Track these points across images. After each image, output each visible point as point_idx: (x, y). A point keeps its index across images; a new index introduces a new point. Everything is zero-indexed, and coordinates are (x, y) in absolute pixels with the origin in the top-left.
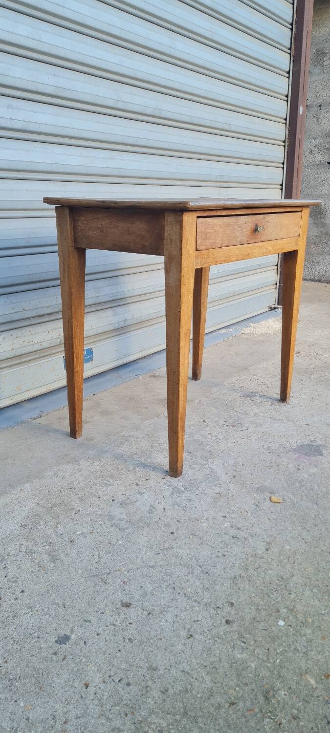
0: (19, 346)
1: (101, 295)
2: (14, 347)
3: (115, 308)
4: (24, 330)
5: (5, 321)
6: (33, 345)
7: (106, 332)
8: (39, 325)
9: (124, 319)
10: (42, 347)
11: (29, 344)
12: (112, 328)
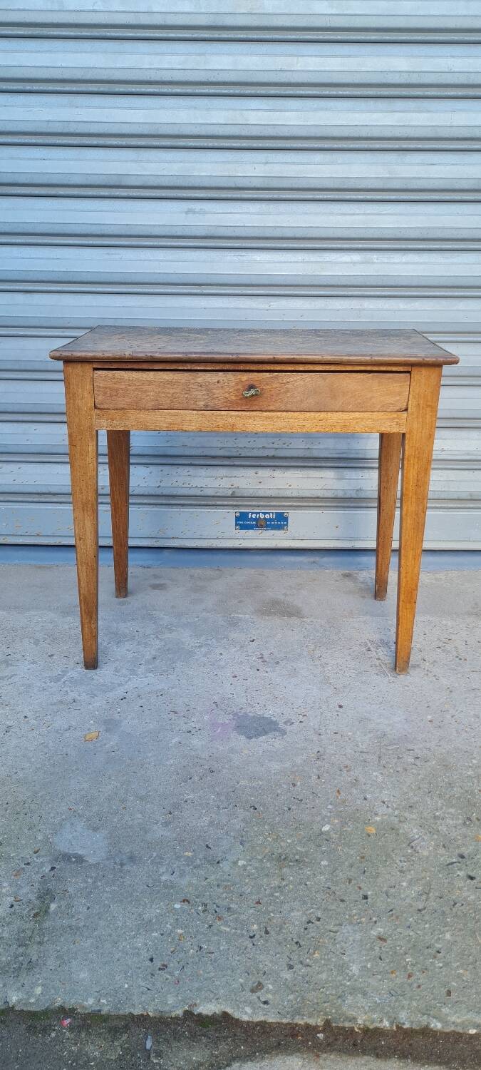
0: (170, 485)
1: (315, 447)
2: (162, 485)
3: (341, 470)
4: (181, 469)
5: (156, 453)
6: (190, 488)
7: (318, 498)
8: (205, 468)
9: (358, 488)
10: (202, 493)
11: (183, 486)
12: (330, 494)
